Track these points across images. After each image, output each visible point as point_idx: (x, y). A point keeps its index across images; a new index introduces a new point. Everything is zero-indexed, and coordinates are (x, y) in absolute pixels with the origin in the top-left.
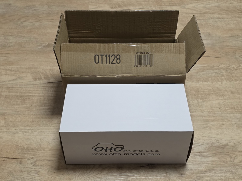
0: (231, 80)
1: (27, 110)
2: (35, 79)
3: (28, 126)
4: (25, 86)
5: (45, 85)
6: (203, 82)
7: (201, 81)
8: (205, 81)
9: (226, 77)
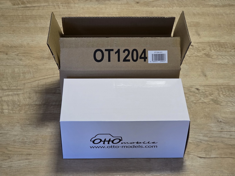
0: (180, 7)
1: (8, 24)
2: (14, 5)
3: (10, 33)
4: (6, 9)
5: (23, 9)
6: (158, 8)
7: (155, 7)
8: (159, 7)
9: (177, 5)
